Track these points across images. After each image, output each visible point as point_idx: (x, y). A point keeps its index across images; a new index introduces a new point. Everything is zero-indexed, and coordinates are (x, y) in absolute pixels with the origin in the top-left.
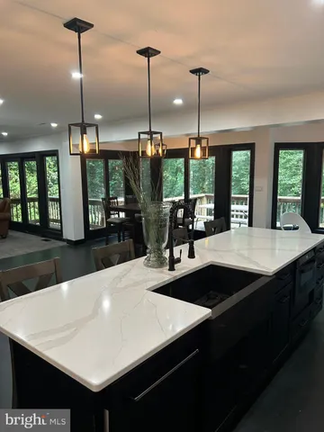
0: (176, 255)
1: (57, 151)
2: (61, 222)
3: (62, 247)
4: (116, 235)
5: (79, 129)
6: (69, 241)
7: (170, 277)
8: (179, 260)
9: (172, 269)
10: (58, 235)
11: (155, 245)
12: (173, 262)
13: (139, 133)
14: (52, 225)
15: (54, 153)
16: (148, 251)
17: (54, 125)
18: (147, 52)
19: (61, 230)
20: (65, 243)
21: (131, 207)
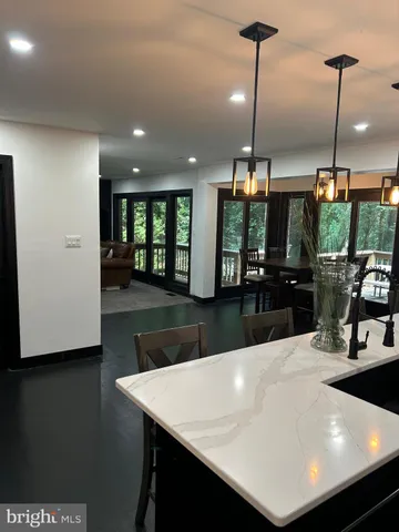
0: (361, 338)
1: (191, 190)
2: (189, 274)
3: (188, 305)
4: (254, 295)
5: (246, 164)
6: (195, 298)
7: (353, 369)
8: (364, 346)
9: (353, 356)
10: (184, 289)
11: (330, 321)
12: (356, 347)
13: (318, 170)
14: (178, 277)
15: (188, 193)
16: (318, 327)
17: (192, 160)
18: (340, 62)
19: (189, 284)
20: (191, 301)
21: (274, 262)
